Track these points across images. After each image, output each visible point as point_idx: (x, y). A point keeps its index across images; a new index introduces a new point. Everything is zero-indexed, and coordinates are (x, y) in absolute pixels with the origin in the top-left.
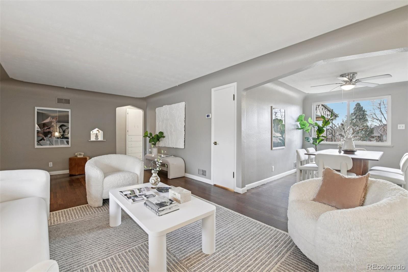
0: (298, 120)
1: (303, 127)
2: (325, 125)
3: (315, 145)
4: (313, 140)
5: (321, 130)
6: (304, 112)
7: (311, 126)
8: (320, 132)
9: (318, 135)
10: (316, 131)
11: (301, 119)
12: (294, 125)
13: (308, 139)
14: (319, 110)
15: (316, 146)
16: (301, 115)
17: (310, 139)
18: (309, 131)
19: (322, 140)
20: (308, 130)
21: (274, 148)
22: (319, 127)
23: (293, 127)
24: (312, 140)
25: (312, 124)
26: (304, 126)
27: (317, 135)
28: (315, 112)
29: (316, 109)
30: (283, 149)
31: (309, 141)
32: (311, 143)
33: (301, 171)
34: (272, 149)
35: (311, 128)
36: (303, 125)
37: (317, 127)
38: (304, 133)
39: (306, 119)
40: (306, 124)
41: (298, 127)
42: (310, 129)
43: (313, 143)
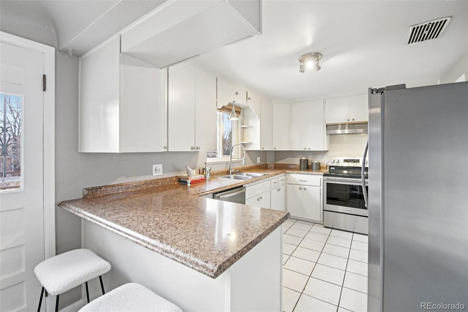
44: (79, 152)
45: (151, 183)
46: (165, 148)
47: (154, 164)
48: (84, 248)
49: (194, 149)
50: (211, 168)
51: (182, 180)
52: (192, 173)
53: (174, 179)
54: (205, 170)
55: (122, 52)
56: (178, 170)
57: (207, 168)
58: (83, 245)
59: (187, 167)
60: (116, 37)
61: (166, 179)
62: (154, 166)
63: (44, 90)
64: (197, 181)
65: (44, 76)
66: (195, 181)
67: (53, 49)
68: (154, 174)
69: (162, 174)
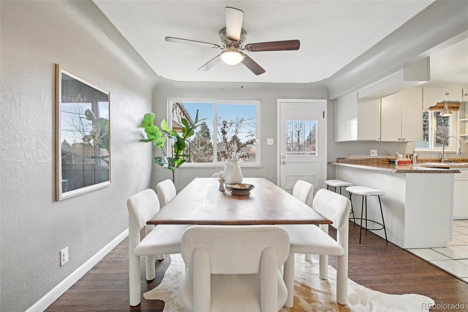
0: (143, 124)
1: (152, 137)
2: (187, 135)
3: (172, 170)
4: (169, 161)
5: (181, 145)
6: (153, 111)
7: (166, 135)
8: (181, 147)
9: (177, 153)
10: (173, 146)
11: (148, 122)
12: (136, 133)
13: (160, 161)
14: (176, 113)
15: (173, 172)
16: (149, 114)
17: (163, 160)
18: (163, 145)
19: (184, 161)
20: (161, 143)
21: (63, 195)
22: (178, 137)
23: (133, 138)
24: (167, 162)
25: (167, 132)
26: (154, 137)
27: (175, 152)
28: (172, 114)
29: (173, 111)
30: (106, 187)
31: (162, 165)
32: (165, 168)
33: (139, 257)
34: (56, 198)
35: (166, 140)
36: (153, 134)
37: (176, 137)
38: (154, 149)
39: (157, 123)
40: (157, 132)
41: (144, 137)
42: (164, 142)
43: (169, 168)
44: (335, 141)
45: (369, 160)
46: (379, 139)
47: (372, 149)
48: (337, 179)
49: (400, 140)
50: (418, 155)
51: (391, 161)
52: (399, 156)
53: (385, 160)
54: (412, 156)
55: (359, 98)
56: (389, 155)
57: (414, 154)
58: (336, 178)
59: (395, 152)
60: (356, 92)
61: (380, 159)
62: (372, 151)
63: (324, 117)
64: (403, 162)
65: (324, 112)
66: (402, 162)
67: (326, 100)
68: (371, 156)
69: (376, 156)
